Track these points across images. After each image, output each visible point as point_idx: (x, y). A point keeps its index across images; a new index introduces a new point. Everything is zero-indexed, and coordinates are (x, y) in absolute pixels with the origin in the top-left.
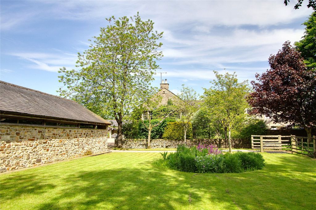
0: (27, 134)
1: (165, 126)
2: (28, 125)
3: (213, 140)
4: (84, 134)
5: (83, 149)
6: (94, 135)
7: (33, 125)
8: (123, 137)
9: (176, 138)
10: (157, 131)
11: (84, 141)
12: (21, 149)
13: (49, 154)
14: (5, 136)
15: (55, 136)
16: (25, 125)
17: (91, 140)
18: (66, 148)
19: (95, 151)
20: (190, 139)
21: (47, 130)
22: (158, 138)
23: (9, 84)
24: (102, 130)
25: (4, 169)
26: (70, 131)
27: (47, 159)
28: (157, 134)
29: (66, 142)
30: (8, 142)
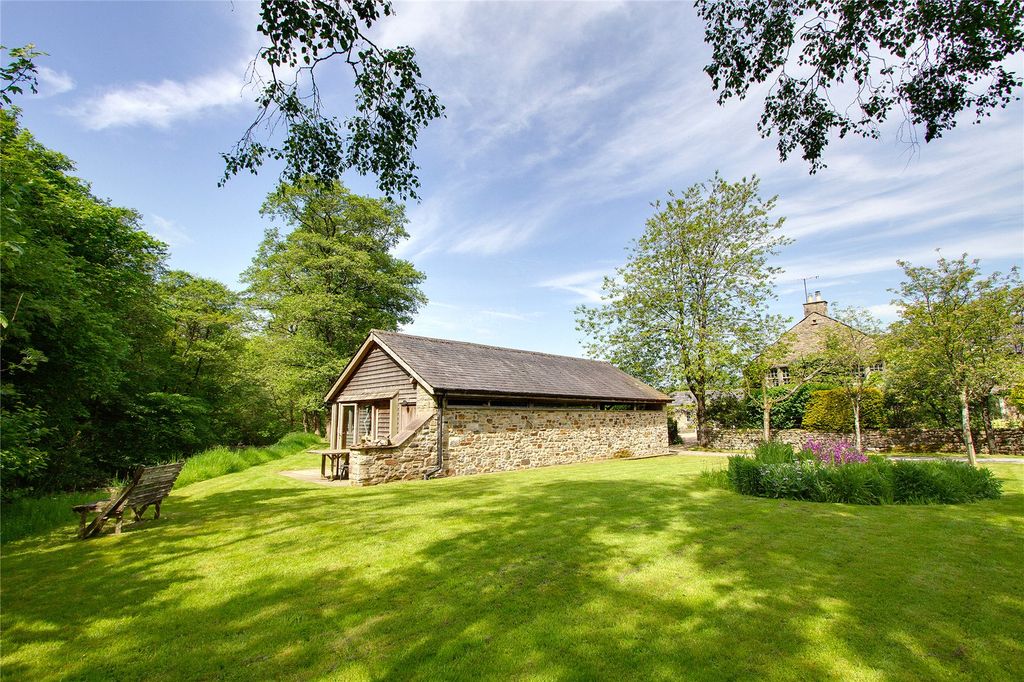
0: (503, 421)
1: (806, 400)
2: (503, 408)
3: (951, 433)
4: (611, 420)
5: (610, 446)
6: (633, 421)
7: (512, 408)
8: (715, 426)
9: (836, 427)
10: (787, 411)
11: (612, 433)
12: (496, 443)
13: (543, 452)
14: (472, 425)
15: (550, 424)
16: (500, 408)
17: (626, 432)
18: (573, 444)
19: (637, 451)
20: (877, 429)
21: (536, 415)
22: (793, 427)
23: (493, 348)
24: (653, 413)
25: (474, 470)
26: (580, 415)
27: (540, 459)
28: (788, 419)
29: (574, 434)
30: (477, 432)
